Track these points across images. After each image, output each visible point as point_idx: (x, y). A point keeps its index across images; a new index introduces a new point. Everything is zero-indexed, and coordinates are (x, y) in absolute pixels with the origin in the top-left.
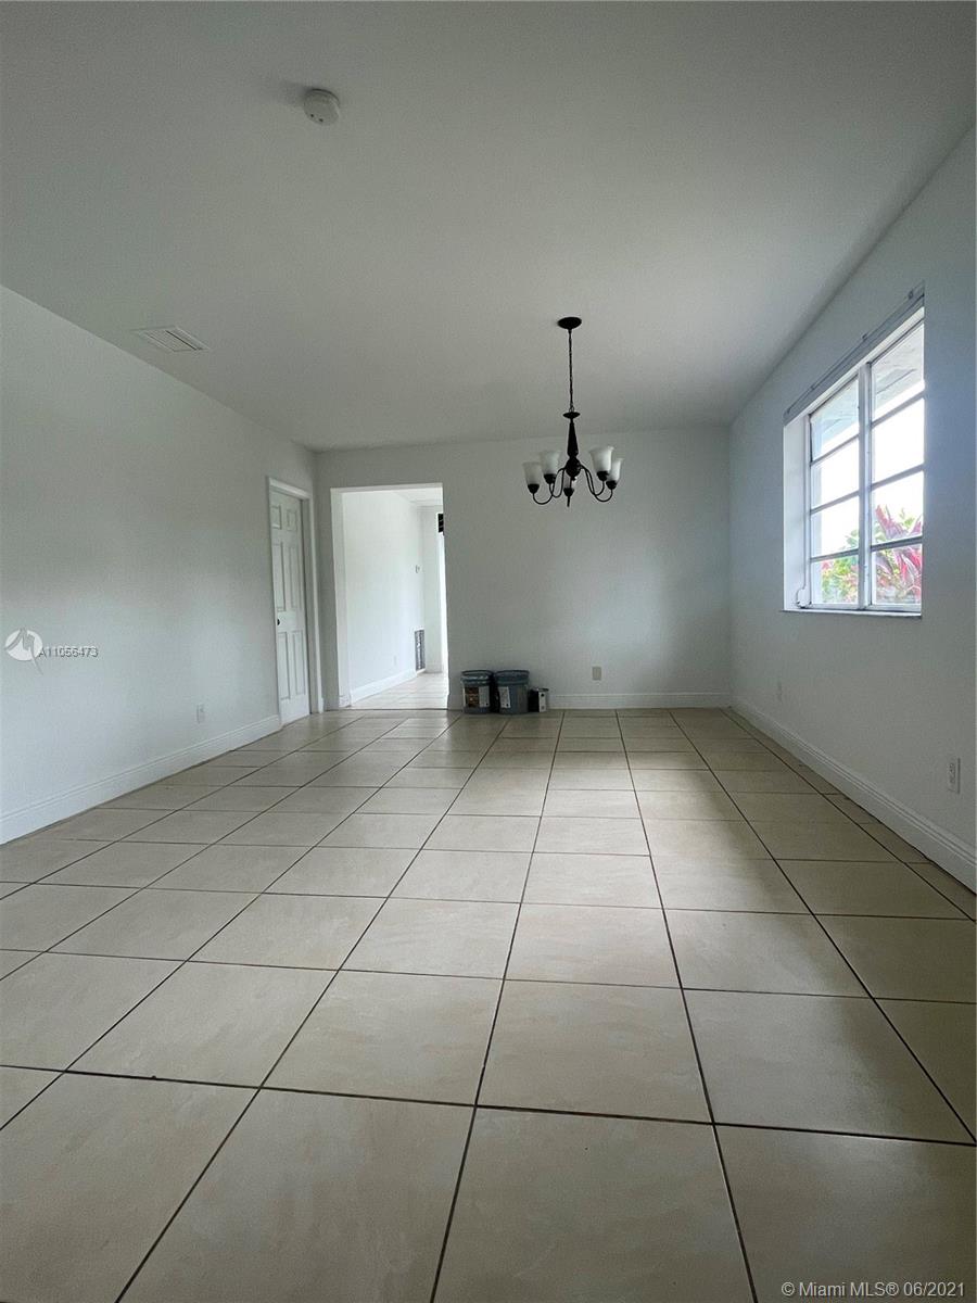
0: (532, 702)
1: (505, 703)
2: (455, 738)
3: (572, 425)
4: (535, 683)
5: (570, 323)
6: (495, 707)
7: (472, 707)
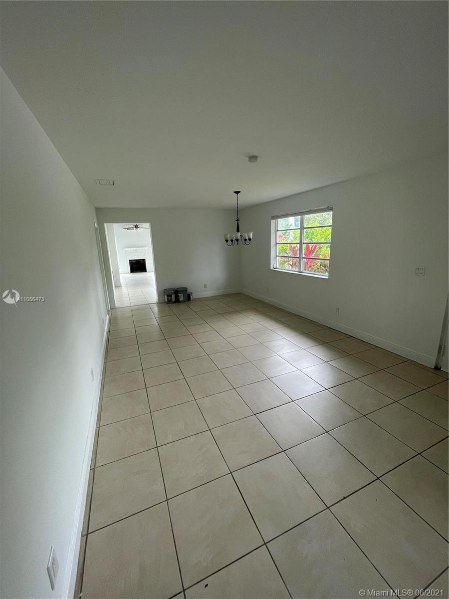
0: (188, 298)
1: (181, 299)
2: (159, 311)
3: (238, 224)
4: (189, 291)
5: (237, 193)
6: (177, 301)
7: (170, 301)
